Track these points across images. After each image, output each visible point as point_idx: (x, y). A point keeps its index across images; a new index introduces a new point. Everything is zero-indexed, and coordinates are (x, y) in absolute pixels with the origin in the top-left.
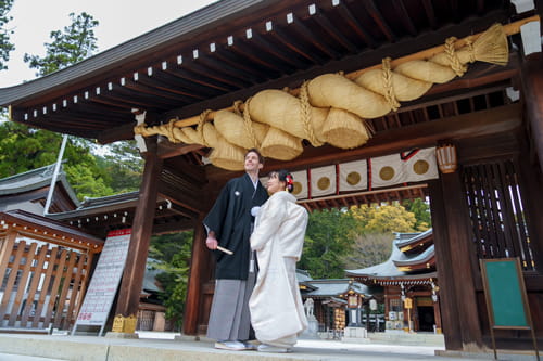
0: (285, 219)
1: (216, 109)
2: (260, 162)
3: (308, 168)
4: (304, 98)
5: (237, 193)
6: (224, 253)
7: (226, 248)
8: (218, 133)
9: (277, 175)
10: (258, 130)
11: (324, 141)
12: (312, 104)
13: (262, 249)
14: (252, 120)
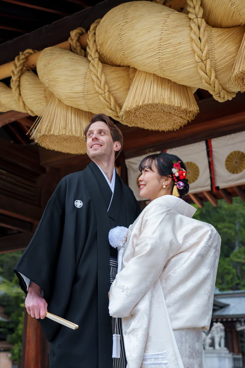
0: (174, 252)
1: (39, 48)
2: (115, 138)
3: (207, 138)
4: (196, 11)
5: (79, 204)
6: (61, 326)
7: (65, 316)
8: (46, 90)
9: (154, 164)
10: (114, 77)
11: (236, 89)
12: (211, 22)
13: (132, 316)
14: (104, 61)
